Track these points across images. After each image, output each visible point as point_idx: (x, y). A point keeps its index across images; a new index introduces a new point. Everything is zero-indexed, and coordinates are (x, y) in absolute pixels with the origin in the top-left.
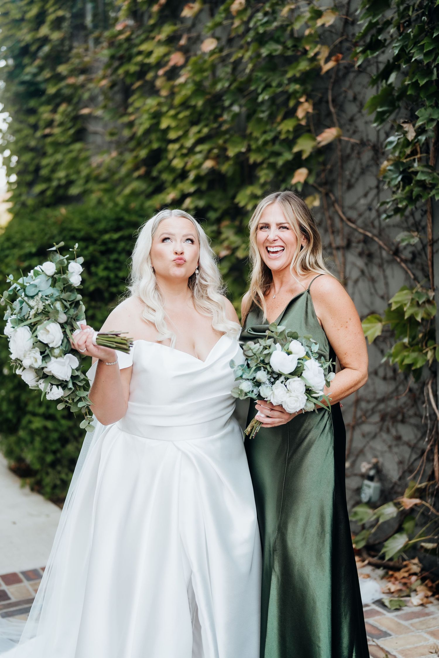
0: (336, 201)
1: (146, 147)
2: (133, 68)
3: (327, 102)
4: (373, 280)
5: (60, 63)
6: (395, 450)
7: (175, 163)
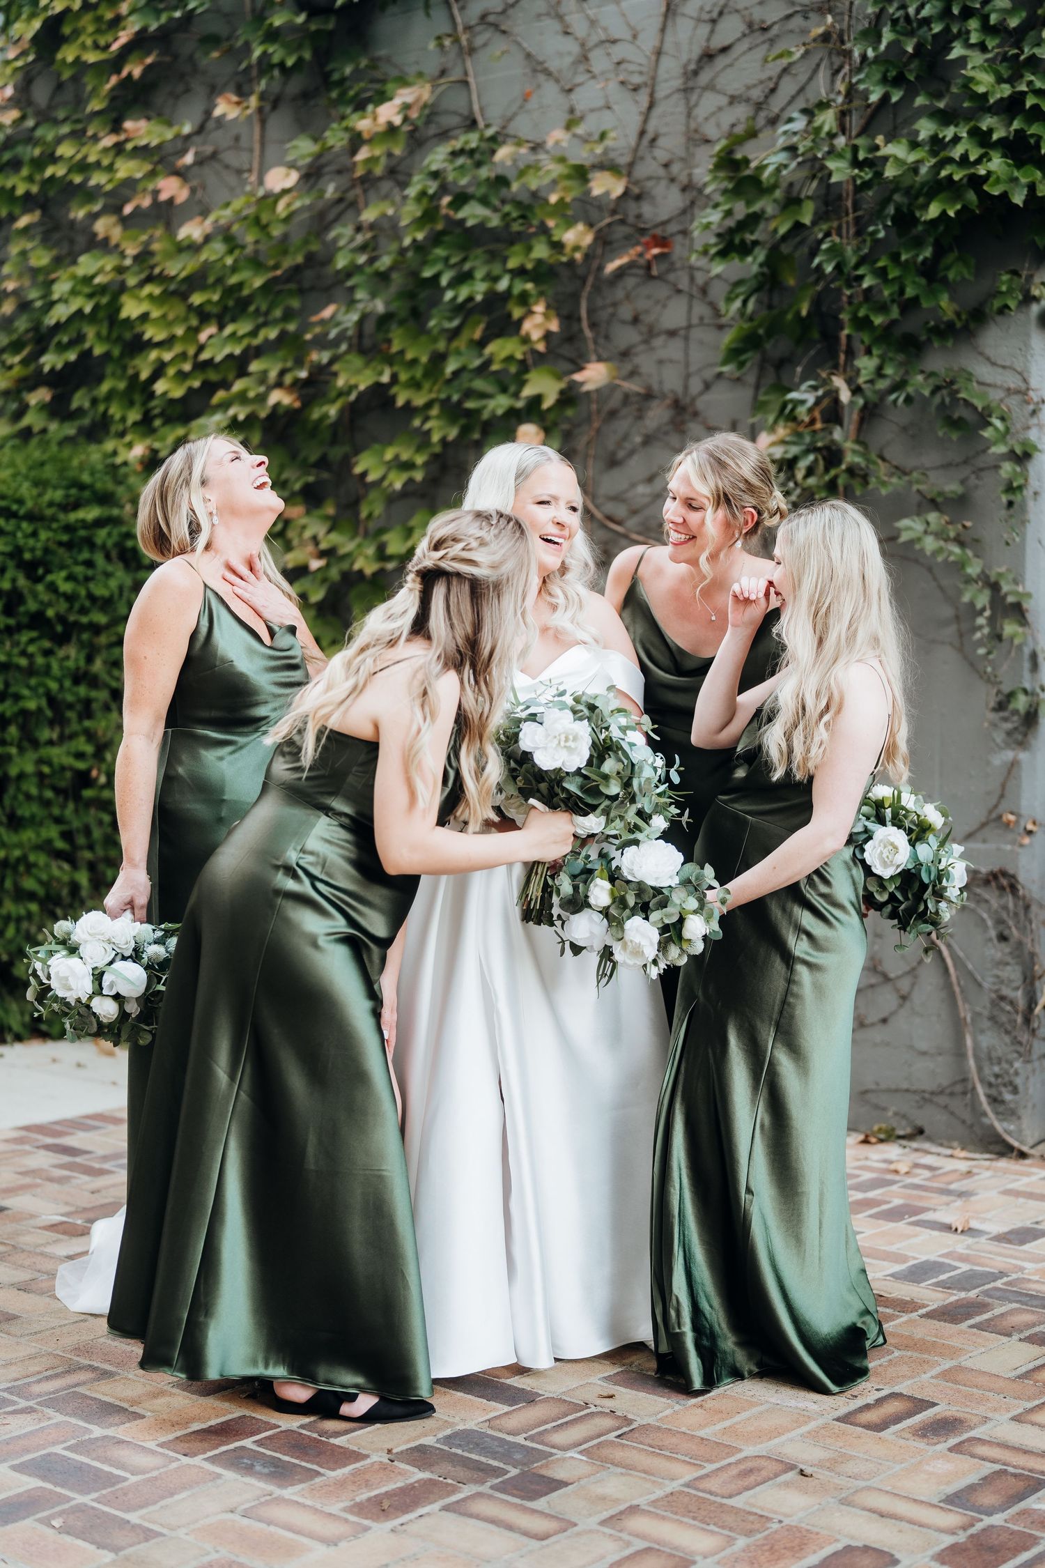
7: (160, 387)
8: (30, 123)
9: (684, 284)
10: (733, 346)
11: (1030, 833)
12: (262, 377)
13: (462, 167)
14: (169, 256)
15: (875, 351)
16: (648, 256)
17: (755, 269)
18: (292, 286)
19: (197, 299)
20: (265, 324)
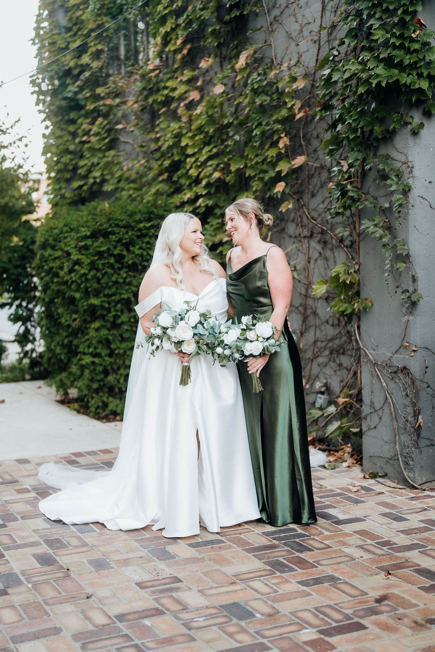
0: (304, 205)
1: (169, 158)
2: (160, 98)
3: (300, 137)
4: (327, 259)
5: (98, 86)
6: (338, 373)
11: (414, 351)
12: (212, 168)
14: (194, 120)
15: (355, 149)
20: (215, 147)
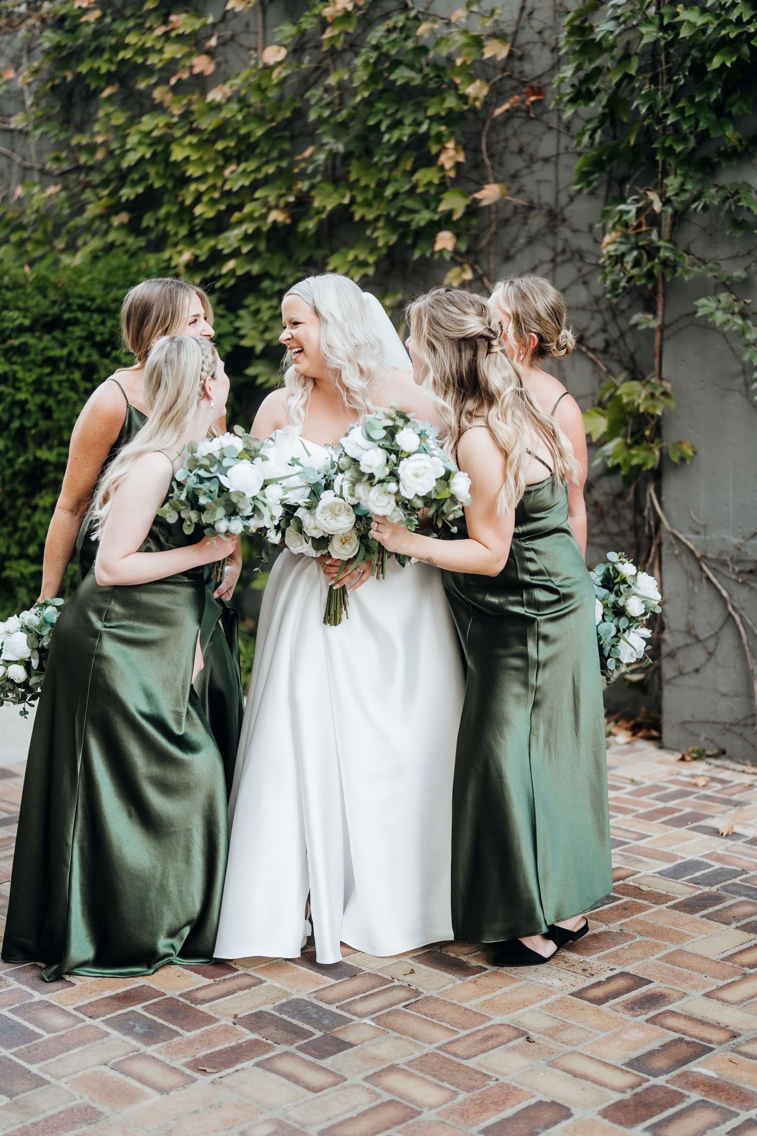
0: (485, 275)
3: (481, 152)
7: (198, 210)
8: (108, 20)
9: (554, 123)
10: (585, 169)
12: (265, 202)
13: (394, 40)
14: (203, 113)
15: (679, 172)
16: (528, 103)
17: (600, 110)
18: (287, 134)
19: (220, 146)
20: (267, 163)
